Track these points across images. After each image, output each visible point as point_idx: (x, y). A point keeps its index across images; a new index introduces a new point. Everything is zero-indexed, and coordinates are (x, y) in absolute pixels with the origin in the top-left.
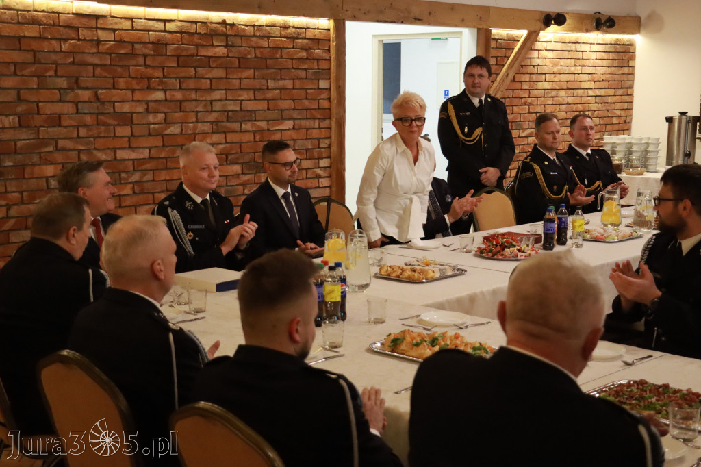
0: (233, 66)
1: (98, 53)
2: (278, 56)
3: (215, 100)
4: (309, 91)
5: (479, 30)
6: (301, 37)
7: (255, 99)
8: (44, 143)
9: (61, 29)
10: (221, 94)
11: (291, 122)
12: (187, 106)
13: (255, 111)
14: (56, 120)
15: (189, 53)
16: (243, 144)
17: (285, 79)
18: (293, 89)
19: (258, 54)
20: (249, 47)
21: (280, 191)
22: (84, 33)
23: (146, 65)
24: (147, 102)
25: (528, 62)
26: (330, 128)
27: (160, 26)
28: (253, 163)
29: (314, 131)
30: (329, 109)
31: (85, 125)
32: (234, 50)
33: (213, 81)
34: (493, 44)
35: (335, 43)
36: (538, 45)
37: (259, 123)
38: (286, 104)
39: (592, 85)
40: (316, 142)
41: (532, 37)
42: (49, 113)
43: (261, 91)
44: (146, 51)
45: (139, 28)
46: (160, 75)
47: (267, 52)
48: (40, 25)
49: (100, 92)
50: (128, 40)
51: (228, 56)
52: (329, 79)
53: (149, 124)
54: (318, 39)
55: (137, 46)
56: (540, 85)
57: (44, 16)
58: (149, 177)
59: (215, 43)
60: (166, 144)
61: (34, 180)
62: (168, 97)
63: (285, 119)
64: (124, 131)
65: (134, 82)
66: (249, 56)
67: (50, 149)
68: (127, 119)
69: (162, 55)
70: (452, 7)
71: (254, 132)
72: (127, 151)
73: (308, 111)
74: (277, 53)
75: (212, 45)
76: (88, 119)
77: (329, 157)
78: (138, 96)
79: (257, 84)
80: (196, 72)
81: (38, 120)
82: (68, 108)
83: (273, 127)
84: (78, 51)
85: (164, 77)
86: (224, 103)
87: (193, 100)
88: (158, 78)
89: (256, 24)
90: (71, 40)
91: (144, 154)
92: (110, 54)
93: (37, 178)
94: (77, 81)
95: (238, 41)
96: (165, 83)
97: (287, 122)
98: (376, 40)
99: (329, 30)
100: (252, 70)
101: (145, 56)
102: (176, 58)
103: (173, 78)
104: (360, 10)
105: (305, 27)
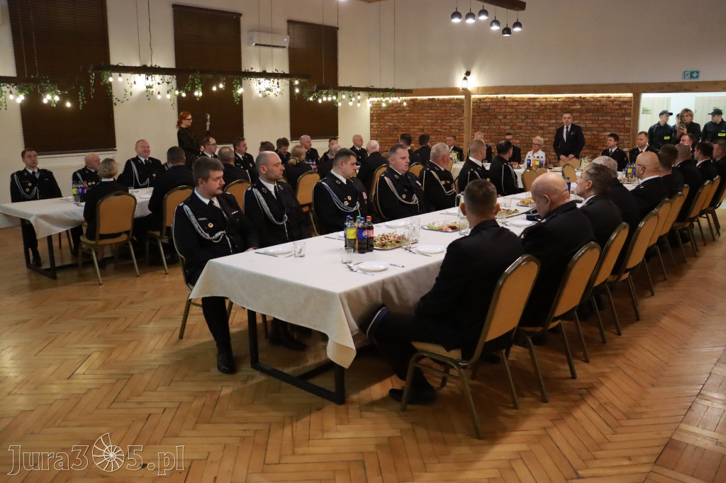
1: (534, 109)
4: (619, 121)
8: (517, 134)
13: (592, 127)
14: (520, 128)
17: (607, 117)
18: (611, 120)
22: (530, 103)
23: (550, 112)
24: (549, 123)
27: (556, 100)
30: (630, 128)
32: (584, 106)
35: (633, 103)
37: (594, 132)
38: (606, 126)
43: (595, 121)
45: (548, 101)
46: (555, 115)
47: (599, 107)
48: (518, 102)
49: (534, 120)
50: (544, 104)
51: (581, 108)
52: (631, 117)
53: (549, 130)
54: (626, 101)
55: (547, 106)
57: (519, 99)
64: (542, 132)
65: (545, 117)
66: (591, 108)
68: (542, 128)
69: (556, 109)
73: (619, 129)
75: (575, 105)
76: (530, 128)
78: (546, 121)
79: (594, 118)
81: (515, 127)
82: (524, 124)
84: (528, 108)
89: (595, 97)
90: (527, 105)
92: (538, 109)
94: (527, 117)
95: (586, 103)
96: (556, 117)
99: (631, 97)
100: (592, 113)
104: (648, 89)
105: (619, 97)
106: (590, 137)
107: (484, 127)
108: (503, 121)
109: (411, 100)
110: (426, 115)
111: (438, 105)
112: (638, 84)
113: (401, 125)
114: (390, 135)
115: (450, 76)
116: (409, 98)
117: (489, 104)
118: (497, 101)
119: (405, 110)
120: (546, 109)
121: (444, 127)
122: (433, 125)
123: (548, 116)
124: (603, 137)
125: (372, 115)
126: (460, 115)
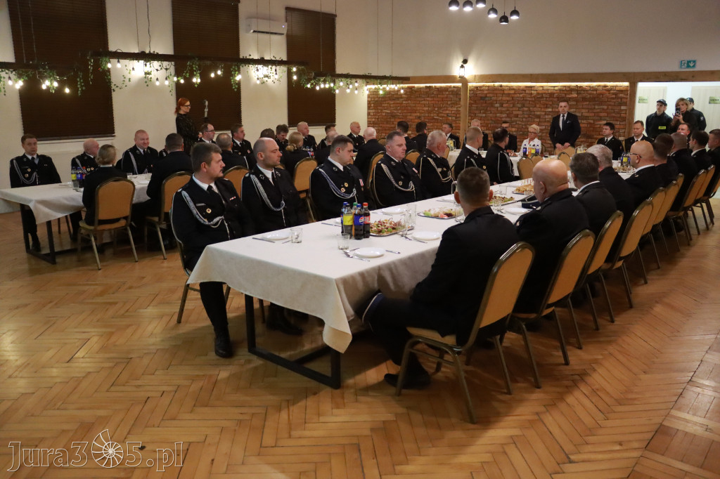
1: (531, 97)
14: (517, 116)
22: (527, 92)
27: (553, 88)
32: (580, 95)
35: (629, 92)
38: (602, 114)
45: (545, 89)
46: (551, 103)
47: (595, 96)
49: (530, 108)
50: (541, 93)
51: (578, 97)
52: (627, 106)
53: (545, 118)
54: (622, 90)
55: (543, 95)
58: (544, 135)
64: (538, 120)
66: (587, 97)
68: (539, 117)
69: (552, 97)
75: (572, 94)
76: (526, 116)
78: (543, 110)
79: (590, 107)
81: (512, 116)
82: (520, 113)
84: (525, 97)
89: (591, 86)
90: (523, 93)
94: (524, 105)
95: (583, 92)
99: (628, 87)
104: (644, 78)
105: (616, 86)
106: (586, 125)
107: (480, 115)
108: (499, 109)
109: (408, 87)
110: (423, 102)
111: (435, 93)
112: (635, 73)
113: (399, 113)
114: (387, 122)
115: (446, 64)
116: (407, 85)
117: (486, 92)
118: (494, 89)
119: (402, 98)
121: (440, 115)
122: (429, 112)
123: (544, 104)
124: (599, 126)
125: (369, 103)
126: (457, 103)
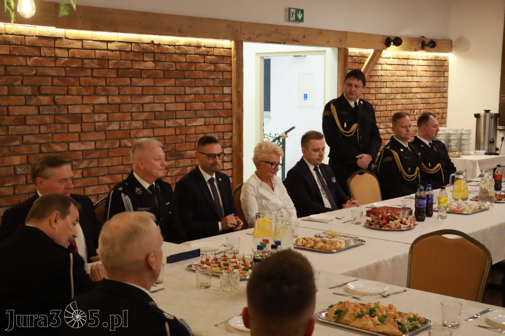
0: (159, 77)
1: (56, 66)
2: (193, 69)
3: (145, 103)
4: (216, 96)
5: (339, 49)
6: (210, 54)
7: (176, 102)
9: (27, 48)
10: (150, 98)
11: (203, 120)
12: (125, 108)
13: (176, 111)
14: (22, 120)
15: (126, 67)
16: (166, 137)
17: (198, 87)
18: (204, 94)
19: (178, 68)
20: (171, 62)
21: (207, 177)
22: (45, 51)
23: (92, 76)
24: (93, 105)
25: (374, 73)
26: (232, 124)
27: (104, 45)
28: (174, 152)
29: (220, 126)
30: (231, 109)
31: (45, 124)
32: (160, 64)
33: (144, 88)
34: (350, 60)
35: (235, 59)
36: (381, 61)
37: (178, 121)
38: (199, 105)
39: (419, 90)
40: (221, 134)
41: (377, 55)
42: (16, 114)
43: (180, 96)
44: (93, 65)
45: (87, 47)
46: (104, 83)
47: (184, 66)
48: (10, 45)
49: (57, 97)
50: (79, 57)
51: (155, 69)
52: (231, 86)
53: (95, 122)
54: (223, 56)
55: (86, 61)
56: (383, 90)
57: (13, 38)
58: (95, 164)
59: (145, 59)
60: (107, 138)
61: (4, 168)
62: (110, 102)
63: (199, 117)
64: (76, 128)
65: (84, 89)
66: (172, 69)
67: (17, 143)
68: (78, 119)
69: (105, 68)
70: (320, 32)
71: (175, 128)
72: (78, 144)
73: (215, 111)
74: (192, 67)
75: (143, 61)
76: (48, 119)
77: (231, 146)
78: (86, 100)
79: (177, 90)
80: (131, 81)
81: (8, 120)
82: (32, 110)
83: (189, 124)
84: (39, 65)
85: (107, 85)
86: (152, 105)
87: (128, 103)
88: (101, 86)
89: (177, 44)
90: (35, 56)
91: (92, 146)
92: (65, 68)
93: (6, 166)
94: (39, 90)
95: (163, 58)
96: (108, 89)
97: (199, 119)
98: (259, 57)
99: (231, 49)
100: (174, 80)
101: (92, 69)
102: (115, 71)
103: (114, 86)
104: (253, 33)
105: (213, 47)
106: (172, 131)
112: (241, 24)
120: (83, 68)
